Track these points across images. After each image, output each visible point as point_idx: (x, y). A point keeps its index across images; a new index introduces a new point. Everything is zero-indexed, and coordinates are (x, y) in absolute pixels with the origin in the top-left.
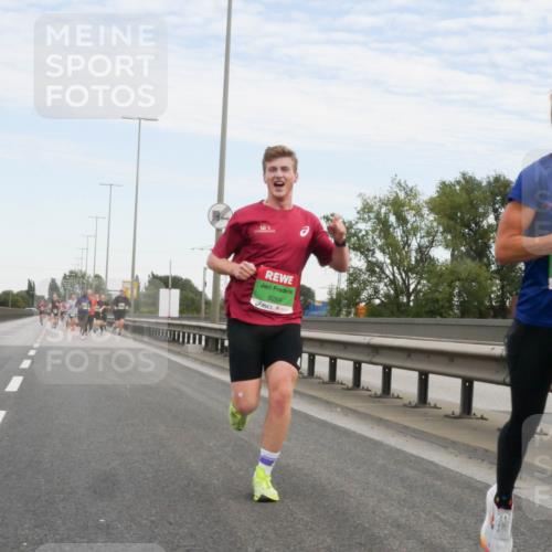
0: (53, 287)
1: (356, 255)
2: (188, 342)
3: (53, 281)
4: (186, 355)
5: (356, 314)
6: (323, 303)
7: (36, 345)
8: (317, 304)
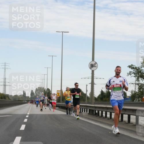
0: (32, 93)
1: (141, 79)
2: (83, 112)
3: (32, 91)
4: (82, 116)
5: (142, 100)
6: (129, 97)
7: (28, 114)
8: (127, 97)
